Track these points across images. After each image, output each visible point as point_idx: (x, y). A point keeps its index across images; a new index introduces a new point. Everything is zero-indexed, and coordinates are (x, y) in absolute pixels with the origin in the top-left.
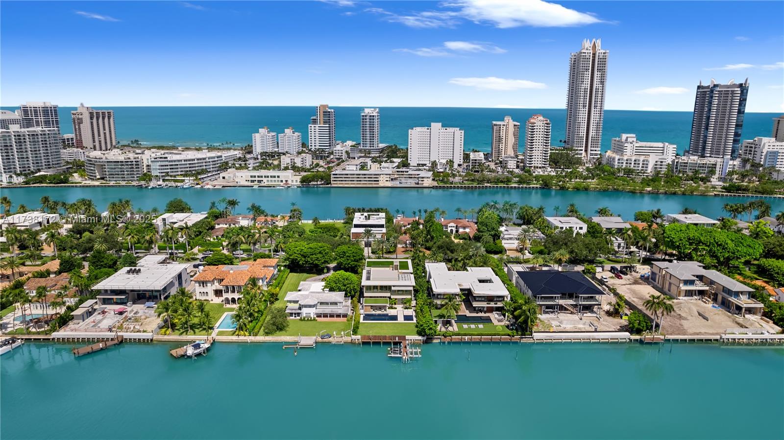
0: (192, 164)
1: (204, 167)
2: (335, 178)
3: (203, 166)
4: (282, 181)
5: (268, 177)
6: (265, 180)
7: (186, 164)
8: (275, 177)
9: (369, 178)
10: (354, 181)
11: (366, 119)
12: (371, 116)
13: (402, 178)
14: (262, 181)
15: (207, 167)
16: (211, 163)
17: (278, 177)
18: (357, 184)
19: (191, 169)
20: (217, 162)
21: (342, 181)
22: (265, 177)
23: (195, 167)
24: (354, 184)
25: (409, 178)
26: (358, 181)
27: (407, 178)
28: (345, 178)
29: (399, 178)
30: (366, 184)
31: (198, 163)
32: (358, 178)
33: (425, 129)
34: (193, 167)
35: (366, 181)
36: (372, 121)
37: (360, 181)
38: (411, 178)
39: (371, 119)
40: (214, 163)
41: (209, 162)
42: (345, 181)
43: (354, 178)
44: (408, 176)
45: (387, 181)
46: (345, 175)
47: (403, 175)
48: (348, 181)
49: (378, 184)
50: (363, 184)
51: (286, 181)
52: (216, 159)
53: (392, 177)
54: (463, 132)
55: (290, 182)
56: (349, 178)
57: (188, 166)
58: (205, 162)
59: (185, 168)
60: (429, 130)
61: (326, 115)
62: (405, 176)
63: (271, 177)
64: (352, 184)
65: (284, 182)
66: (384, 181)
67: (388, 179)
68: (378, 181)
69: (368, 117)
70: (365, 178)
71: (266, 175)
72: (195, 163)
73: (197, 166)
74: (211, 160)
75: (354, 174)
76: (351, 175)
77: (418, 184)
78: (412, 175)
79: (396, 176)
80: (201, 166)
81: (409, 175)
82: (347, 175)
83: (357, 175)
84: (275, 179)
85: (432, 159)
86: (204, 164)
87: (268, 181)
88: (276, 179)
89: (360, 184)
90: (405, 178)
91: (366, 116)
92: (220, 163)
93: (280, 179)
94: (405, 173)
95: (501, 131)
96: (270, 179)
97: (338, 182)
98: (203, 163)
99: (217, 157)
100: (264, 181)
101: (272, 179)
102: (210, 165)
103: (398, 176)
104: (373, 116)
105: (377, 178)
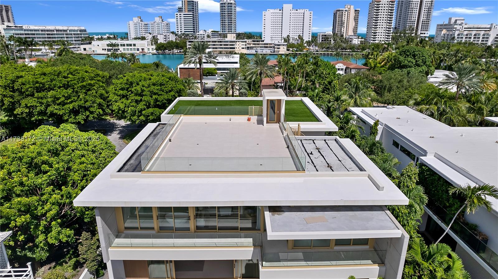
0: (52, 34)
1: (65, 39)
3: (64, 37)
4: (138, 50)
5: (124, 45)
6: (121, 48)
7: (45, 34)
8: (131, 45)
9: (224, 45)
11: (224, 7)
12: (229, 3)
13: (258, 47)
14: (119, 49)
15: (70, 39)
16: (73, 36)
17: (134, 45)
18: (214, 51)
19: (49, 39)
20: (80, 36)
22: (121, 45)
23: (55, 38)
25: (265, 47)
26: (213, 48)
29: (255, 47)
30: (222, 51)
31: (57, 34)
32: (214, 45)
34: (52, 38)
35: (222, 48)
36: (230, 8)
37: (216, 48)
38: (267, 47)
39: (229, 6)
40: (77, 36)
41: (71, 34)
44: (264, 46)
45: (243, 48)
50: (220, 51)
51: (143, 49)
52: (79, 32)
53: (248, 46)
55: (146, 50)
57: (46, 36)
58: (66, 34)
59: (43, 38)
61: (190, 4)
62: (260, 45)
63: (128, 45)
65: (140, 50)
66: (240, 48)
67: (244, 47)
68: (234, 48)
69: (226, 5)
70: (221, 45)
71: (122, 43)
72: (54, 34)
73: (57, 38)
74: (73, 33)
77: (274, 52)
78: (267, 44)
79: (252, 45)
80: (62, 38)
81: (265, 44)
84: (131, 47)
85: (285, 36)
86: (65, 36)
87: (124, 49)
88: (133, 47)
89: (216, 51)
90: (261, 47)
91: (224, 4)
92: (84, 37)
93: (136, 48)
94: (261, 43)
96: (126, 47)
98: (63, 34)
99: (80, 31)
100: (120, 50)
101: (128, 47)
102: (72, 37)
103: (254, 46)
104: (231, 3)
105: (233, 45)
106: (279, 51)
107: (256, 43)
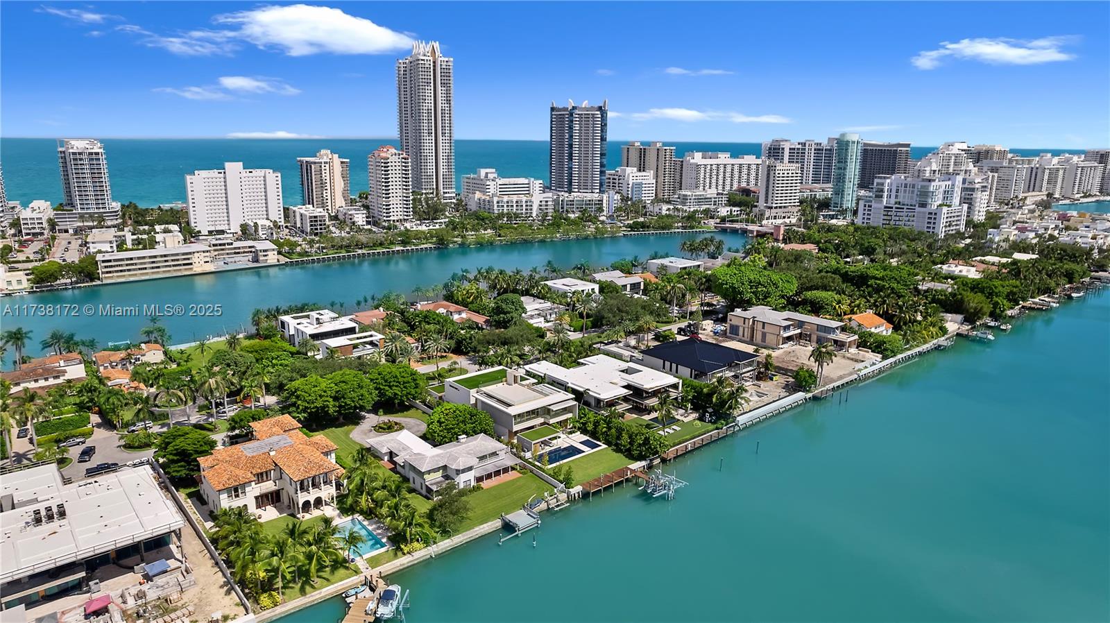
2: (106, 267)
9: (172, 260)
10: (146, 268)
11: (81, 160)
12: (90, 154)
13: (222, 254)
18: (153, 273)
21: (121, 271)
24: (147, 274)
25: (235, 253)
26: (153, 268)
27: (231, 254)
28: (127, 265)
29: (219, 255)
30: (169, 271)
32: (153, 262)
33: (214, 173)
35: (170, 266)
37: (158, 267)
38: (239, 253)
39: (91, 160)
42: (129, 270)
43: (145, 263)
44: (233, 251)
45: (205, 262)
46: (127, 259)
47: (223, 250)
48: (134, 270)
49: (191, 269)
50: (164, 272)
54: (279, 175)
56: (136, 264)
60: (222, 175)
62: (227, 252)
64: (142, 274)
67: (206, 259)
68: (190, 264)
69: (85, 157)
70: (166, 261)
75: (144, 258)
76: (139, 258)
77: (257, 261)
78: (239, 248)
79: (214, 253)
81: (235, 248)
82: (131, 259)
83: (150, 257)
89: (158, 272)
90: (228, 254)
91: (80, 154)
94: (227, 247)
95: (323, 172)
97: (115, 274)
103: (216, 253)
105: (188, 259)
106: (267, 260)
107: (219, 247)
